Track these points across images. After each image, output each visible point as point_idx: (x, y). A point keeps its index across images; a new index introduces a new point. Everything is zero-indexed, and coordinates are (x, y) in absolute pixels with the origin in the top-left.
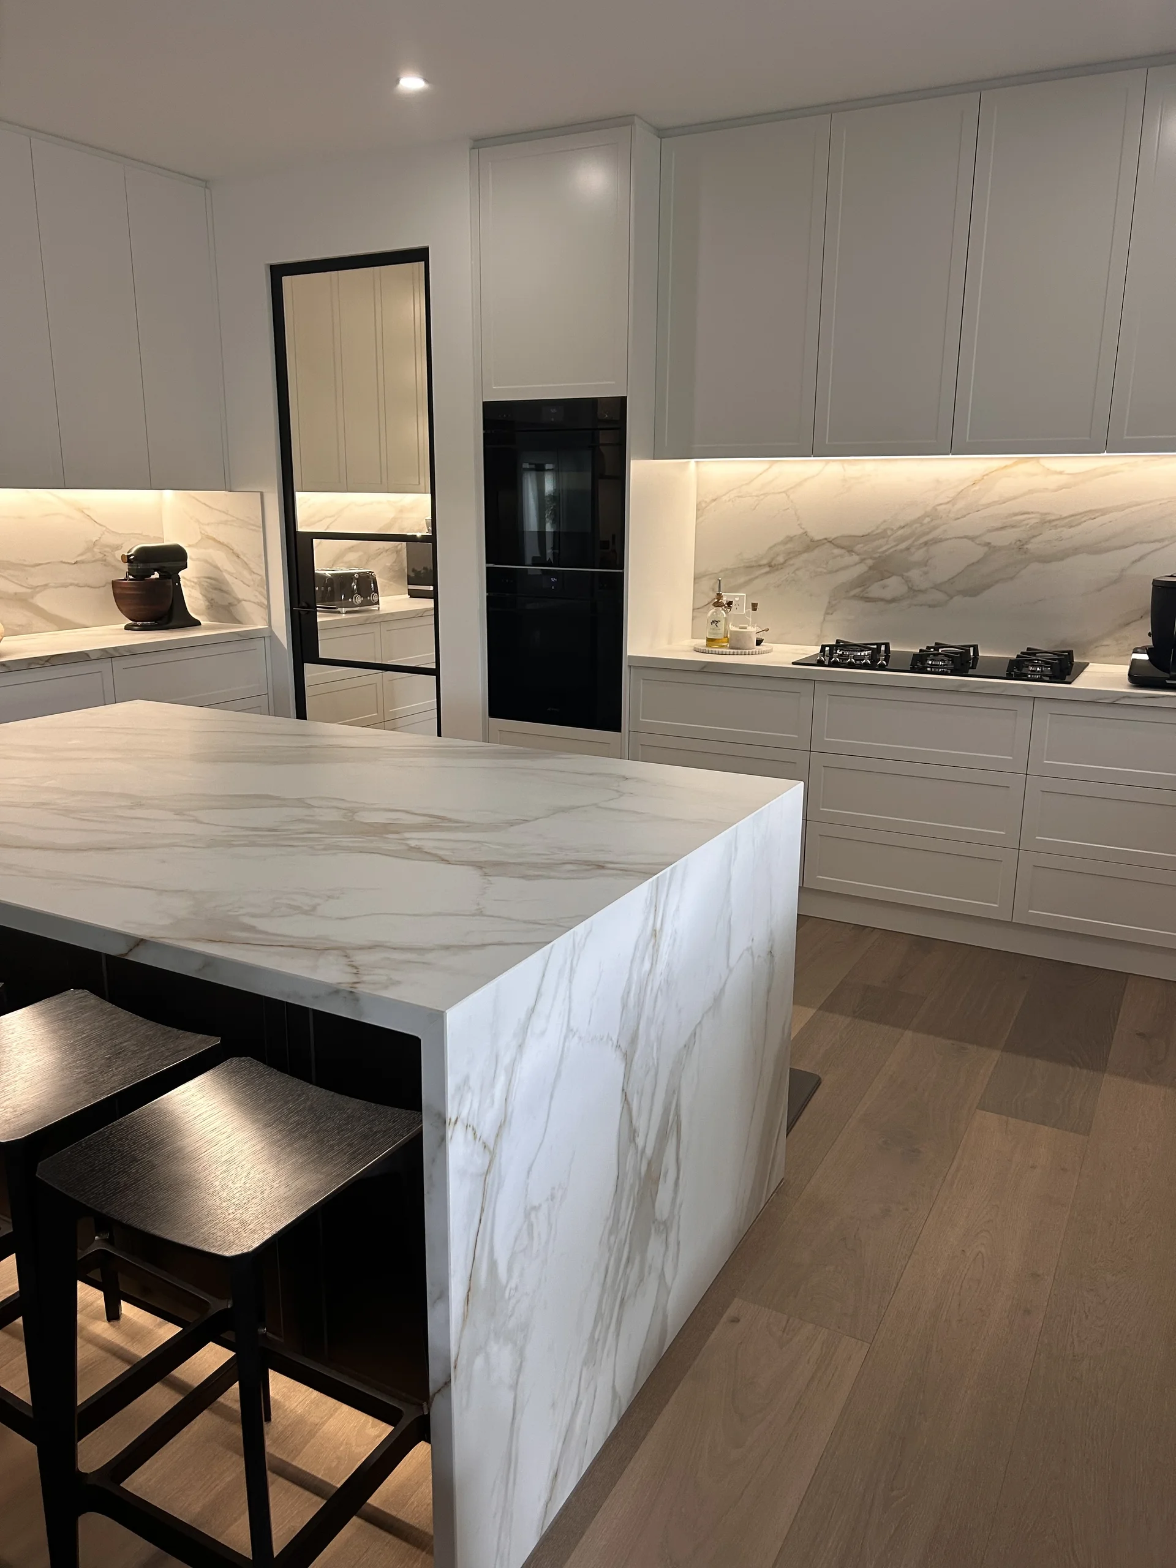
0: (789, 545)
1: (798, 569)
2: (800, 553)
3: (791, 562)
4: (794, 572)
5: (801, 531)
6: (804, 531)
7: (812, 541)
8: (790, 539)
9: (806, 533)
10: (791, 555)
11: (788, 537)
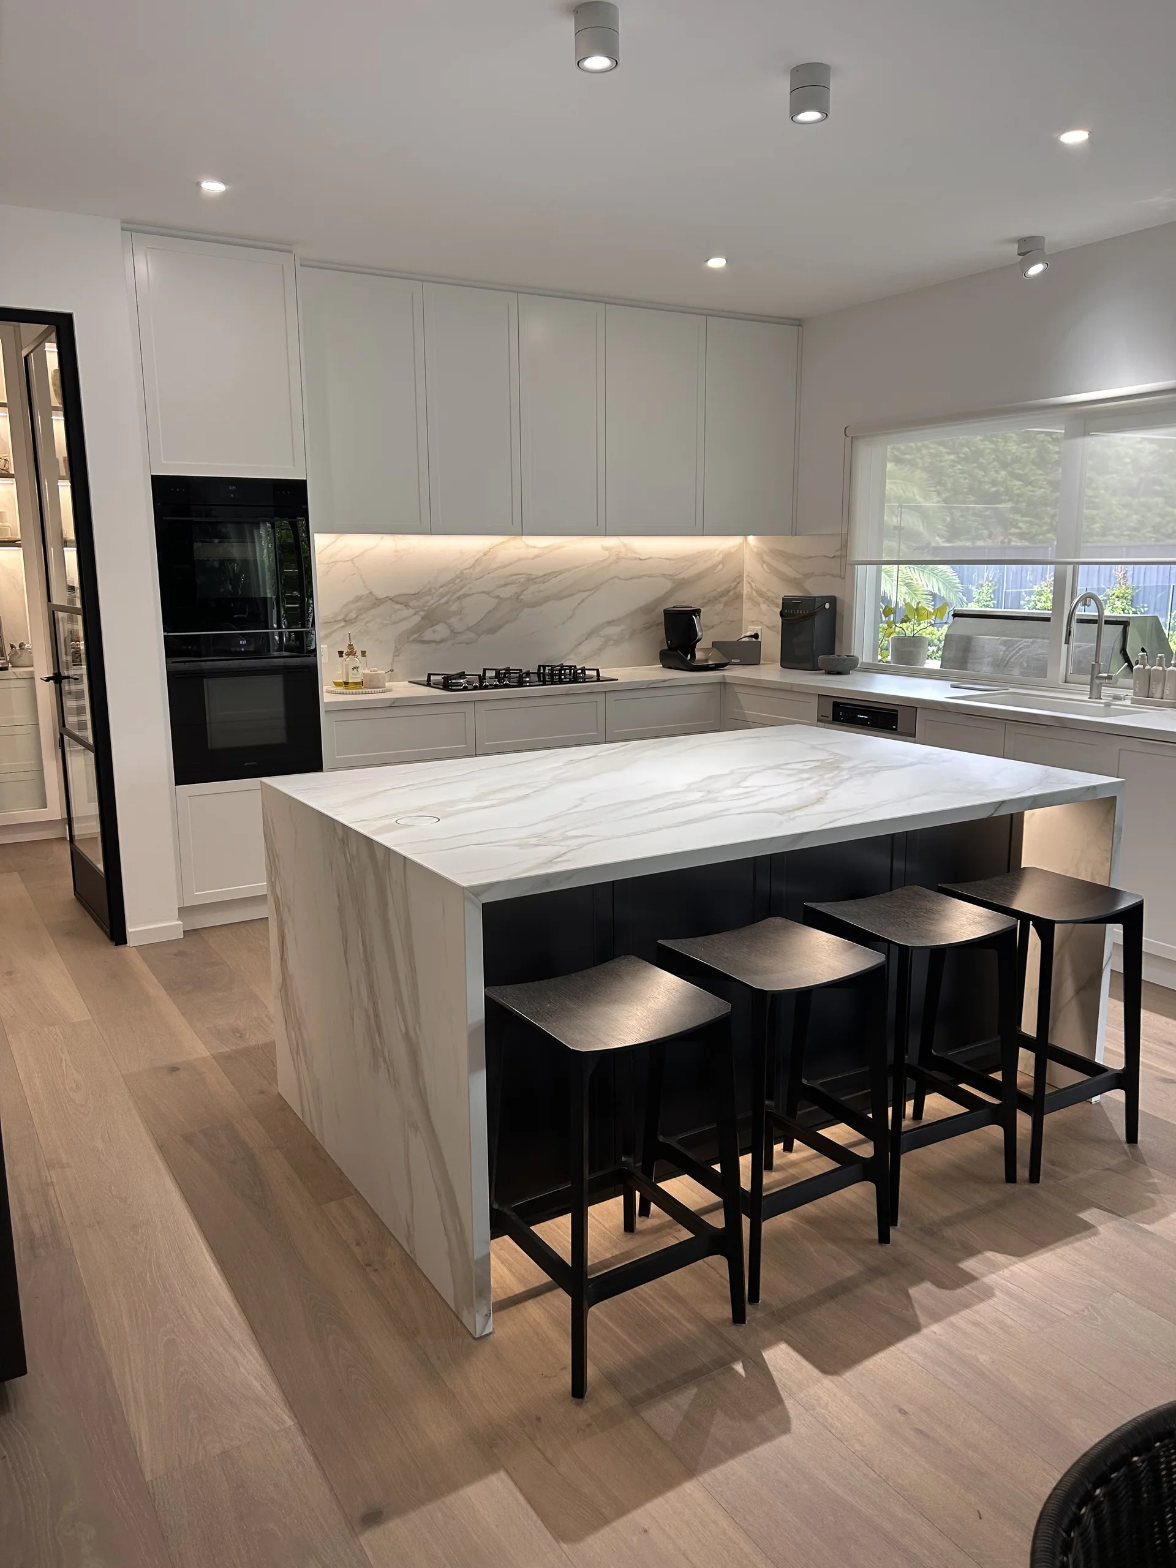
0: (359, 604)
1: (368, 622)
2: (369, 609)
3: (363, 616)
4: (365, 625)
5: (367, 592)
6: (370, 591)
7: (377, 599)
8: (359, 599)
9: (371, 593)
10: (361, 611)
11: (357, 597)
